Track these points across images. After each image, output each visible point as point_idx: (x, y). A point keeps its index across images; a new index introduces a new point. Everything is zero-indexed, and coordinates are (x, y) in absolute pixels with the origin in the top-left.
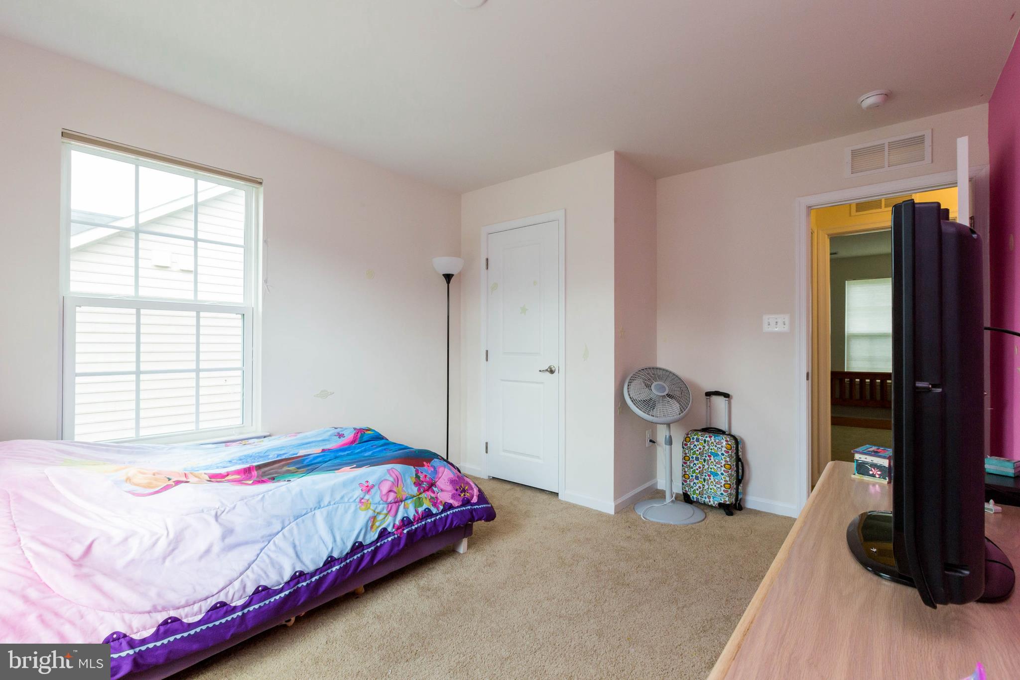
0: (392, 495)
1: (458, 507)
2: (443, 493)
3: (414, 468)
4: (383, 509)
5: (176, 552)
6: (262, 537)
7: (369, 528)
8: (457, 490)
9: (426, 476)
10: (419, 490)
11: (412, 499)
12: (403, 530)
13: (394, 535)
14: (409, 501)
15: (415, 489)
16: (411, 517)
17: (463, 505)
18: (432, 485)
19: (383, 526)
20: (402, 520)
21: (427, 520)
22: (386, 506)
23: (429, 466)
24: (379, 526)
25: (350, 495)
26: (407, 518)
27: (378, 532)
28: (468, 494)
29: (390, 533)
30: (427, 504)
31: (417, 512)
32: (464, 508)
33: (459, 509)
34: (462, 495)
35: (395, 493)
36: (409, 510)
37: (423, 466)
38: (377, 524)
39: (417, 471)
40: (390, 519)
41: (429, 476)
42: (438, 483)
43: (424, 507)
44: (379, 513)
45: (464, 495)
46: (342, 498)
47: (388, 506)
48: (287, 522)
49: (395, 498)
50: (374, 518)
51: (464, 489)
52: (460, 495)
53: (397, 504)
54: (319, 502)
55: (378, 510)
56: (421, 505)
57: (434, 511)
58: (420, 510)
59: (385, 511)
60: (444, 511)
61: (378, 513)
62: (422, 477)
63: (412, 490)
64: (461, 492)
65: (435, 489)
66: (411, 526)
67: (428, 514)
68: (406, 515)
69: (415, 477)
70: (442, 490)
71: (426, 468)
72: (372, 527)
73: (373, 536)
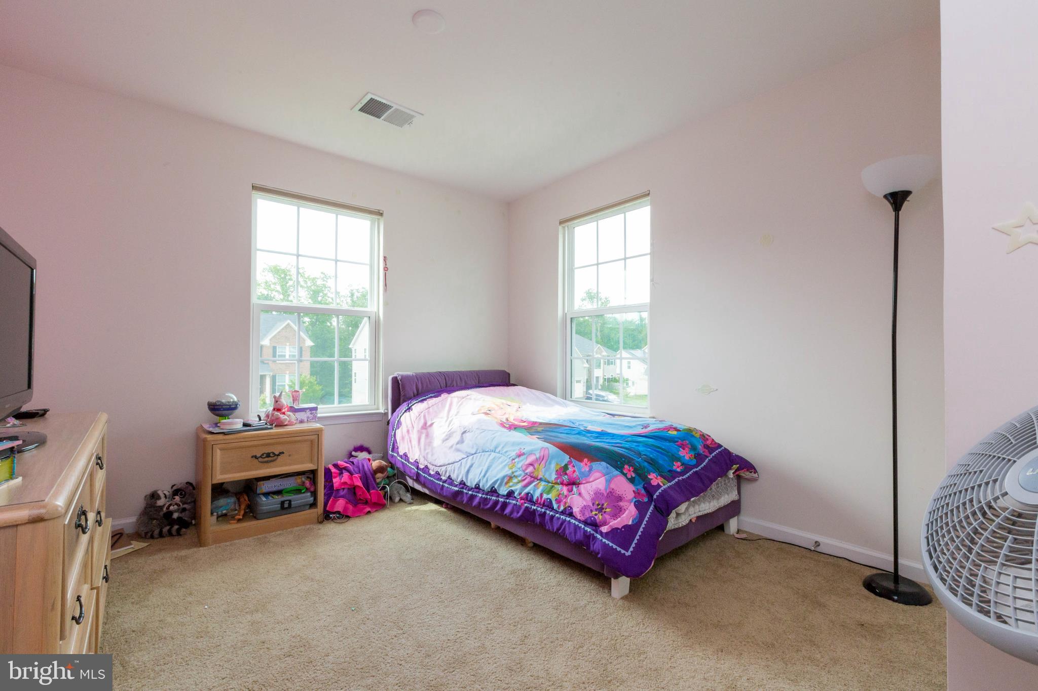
0: (530, 469)
1: (580, 521)
2: (579, 497)
3: (569, 458)
4: (520, 476)
5: (448, 441)
6: (466, 452)
7: (504, 483)
8: (593, 504)
9: (574, 471)
10: (556, 479)
11: (546, 483)
12: (525, 503)
13: (517, 501)
14: (543, 483)
15: (554, 476)
16: (535, 498)
17: (586, 523)
18: (572, 483)
19: (513, 488)
20: (527, 494)
21: (547, 509)
22: (523, 474)
23: (586, 464)
24: (511, 487)
25: (510, 453)
26: (532, 496)
27: (507, 491)
28: (600, 517)
29: (515, 497)
30: (552, 496)
31: (541, 495)
32: (583, 526)
33: (577, 523)
34: (594, 513)
35: (535, 469)
36: (537, 491)
37: (581, 461)
38: (511, 484)
39: (570, 462)
40: (519, 486)
41: (577, 473)
42: (582, 486)
43: (549, 496)
44: (516, 477)
45: (596, 515)
46: (506, 452)
47: (524, 476)
48: (478, 452)
49: (532, 473)
50: (511, 478)
51: (602, 509)
52: (592, 511)
53: (533, 479)
54: (496, 448)
55: (516, 474)
56: (548, 493)
57: (555, 506)
58: (545, 496)
59: (520, 478)
60: (563, 513)
61: (514, 476)
62: (570, 469)
63: (550, 475)
64: (596, 510)
65: (575, 489)
66: (532, 505)
67: (548, 505)
68: (531, 492)
69: (563, 465)
70: (580, 494)
71: (582, 464)
72: (506, 484)
73: (503, 491)
